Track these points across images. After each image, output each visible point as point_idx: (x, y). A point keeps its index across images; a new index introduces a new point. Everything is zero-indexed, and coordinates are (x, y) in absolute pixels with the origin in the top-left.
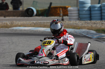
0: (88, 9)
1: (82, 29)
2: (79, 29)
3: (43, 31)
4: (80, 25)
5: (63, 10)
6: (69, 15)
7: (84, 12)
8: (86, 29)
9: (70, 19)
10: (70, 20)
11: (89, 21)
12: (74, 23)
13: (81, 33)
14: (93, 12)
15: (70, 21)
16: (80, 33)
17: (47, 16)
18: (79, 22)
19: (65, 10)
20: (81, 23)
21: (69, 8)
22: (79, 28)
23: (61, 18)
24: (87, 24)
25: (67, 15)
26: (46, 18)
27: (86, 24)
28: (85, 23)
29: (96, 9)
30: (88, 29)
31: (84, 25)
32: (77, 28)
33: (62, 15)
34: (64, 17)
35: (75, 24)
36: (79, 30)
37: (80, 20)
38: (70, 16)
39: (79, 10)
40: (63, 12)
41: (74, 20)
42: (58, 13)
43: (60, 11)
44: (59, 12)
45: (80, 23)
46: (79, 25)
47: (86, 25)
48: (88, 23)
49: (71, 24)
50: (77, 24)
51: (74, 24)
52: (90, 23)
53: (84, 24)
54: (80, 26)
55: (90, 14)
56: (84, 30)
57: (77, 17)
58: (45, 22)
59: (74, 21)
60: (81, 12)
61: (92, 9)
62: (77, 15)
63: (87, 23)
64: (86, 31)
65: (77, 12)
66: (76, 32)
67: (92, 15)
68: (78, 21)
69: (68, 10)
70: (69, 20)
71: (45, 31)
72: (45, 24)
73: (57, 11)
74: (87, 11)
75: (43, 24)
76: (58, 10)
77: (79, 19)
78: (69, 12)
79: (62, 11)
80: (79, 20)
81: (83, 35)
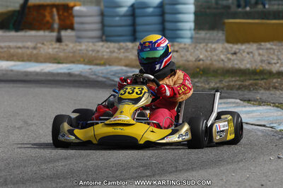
0: (127, 11)
1: (110, 65)
2: (104, 64)
3: (7, 71)
4: (105, 53)
5: (61, 13)
6: (76, 26)
7: (117, 19)
8: (121, 65)
9: (79, 37)
10: (80, 40)
11: (130, 45)
12: (90, 49)
13: (109, 76)
14: (139, 20)
15: (80, 42)
16: (105, 77)
17: (17, 29)
18: (102, 46)
19: (66, 14)
20: (108, 50)
21: (77, 8)
22: (102, 62)
23: (55, 34)
24: (124, 53)
25: (72, 28)
26: (13, 33)
27: (122, 51)
28: (119, 49)
29: (150, 10)
30: (126, 66)
31: (115, 55)
32: (98, 62)
33: (56, 26)
34: (63, 33)
35: (93, 51)
36: (103, 68)
37: (107, 41)
38: (79, 30)
39: (102, 14)
40: (59, 19)
41: (88, 42)
42: (48, 22)
43: (52, 16)
44: (48, 18)
45: (105, 49)
46: (103, 55)
47: (121, 56)
48: (127, 50)
49: (80, 50)
50: (98, 51)
51: (91, 53)
52: (133, 48)
53: (116, 50)
54: (105, 57)
55: (134, 25)
56: (115, 68)
57: (97, 33)
58: (12, 44)
59: (91, 44)
60: (108, 20)
61: (138, 11)
62: (98, 26)
63: (123, 48)
64: (122, 70)
65: (98, 19)
66: (95, 75)
67: (138, 28)
68: (101, 44)
69: (75, 13)
70: (76, 42)
71: (12, 71)
72: (12, 51)
73: (45, 16)
74: (124, 16)
75: (6, 49)
76: (47, 14)
77: (104, 38)
78: (76, 20)
79: (56, 17)
80: (102, 41)
81: (113, 81)
